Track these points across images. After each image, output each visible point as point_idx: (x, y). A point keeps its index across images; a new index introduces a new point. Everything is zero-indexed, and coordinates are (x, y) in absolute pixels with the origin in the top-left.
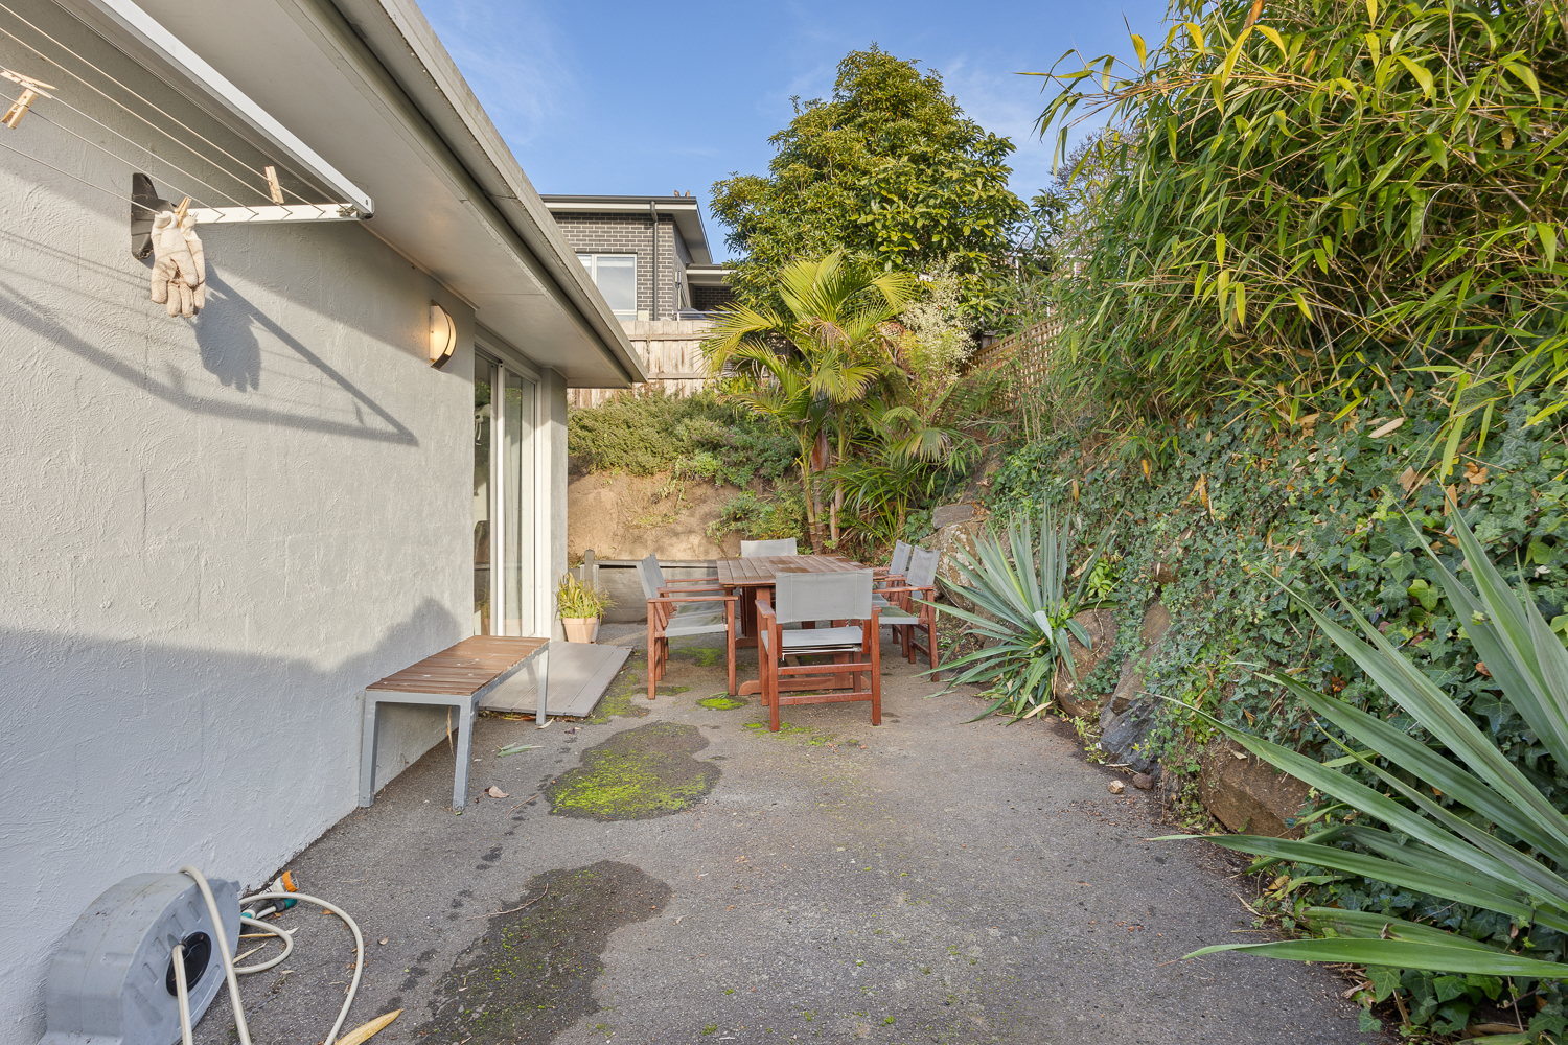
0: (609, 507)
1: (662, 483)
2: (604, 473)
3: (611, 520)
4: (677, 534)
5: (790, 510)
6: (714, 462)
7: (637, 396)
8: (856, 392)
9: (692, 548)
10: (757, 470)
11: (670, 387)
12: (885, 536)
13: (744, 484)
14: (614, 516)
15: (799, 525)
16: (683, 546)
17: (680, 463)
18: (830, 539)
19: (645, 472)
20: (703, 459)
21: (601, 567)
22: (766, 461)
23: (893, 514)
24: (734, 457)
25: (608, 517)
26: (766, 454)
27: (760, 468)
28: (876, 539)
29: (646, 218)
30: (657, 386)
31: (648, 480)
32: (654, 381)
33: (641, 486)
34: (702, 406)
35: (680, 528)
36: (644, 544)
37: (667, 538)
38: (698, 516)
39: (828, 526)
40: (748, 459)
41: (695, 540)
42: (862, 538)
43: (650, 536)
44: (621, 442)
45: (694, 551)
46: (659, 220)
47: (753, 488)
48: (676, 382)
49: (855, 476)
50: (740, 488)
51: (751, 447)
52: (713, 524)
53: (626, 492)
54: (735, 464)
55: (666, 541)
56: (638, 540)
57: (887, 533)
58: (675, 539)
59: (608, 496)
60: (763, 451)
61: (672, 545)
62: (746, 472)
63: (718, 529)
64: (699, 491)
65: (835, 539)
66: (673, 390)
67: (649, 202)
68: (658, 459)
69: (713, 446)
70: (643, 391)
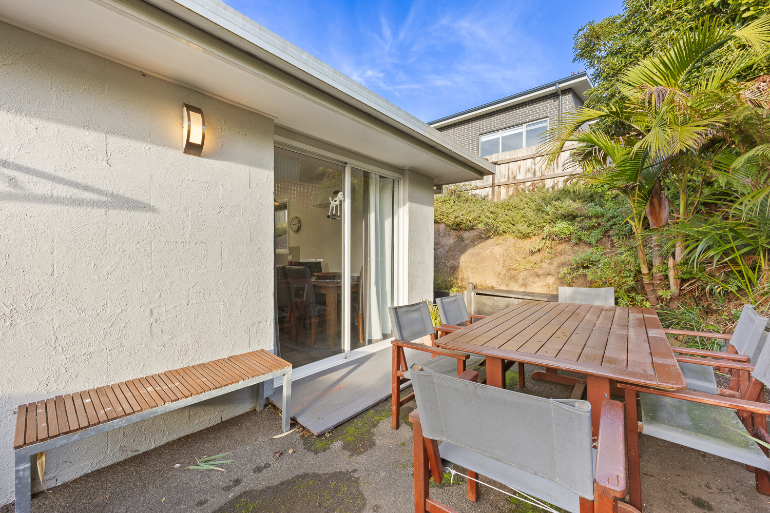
0: (498, 257)
1: (535, 243)
2: (500, 238)
3: (498, 265)
4: (538, 276)
5: (626, 262)
6: (571, 228)
7: (527, 192)
8: (691, 143)
9: (548, 285)
10: (606, 232)
11: (549, 183)
12: (740, 289)
13: (594, 242)
14: (501, 262)
15: (633, 274)
16: (541, 284)
17: (547, 228)
18: (669, 288)
19: (526, 236)
20: (563, 226)
21: (477, 294)
22: (615, 224)
23: (753, 269)
24: (586, 223)
25: (497, 263)
26: (614, 220)
27: (609, 230)
28: (727, 293)
29: (554, 95)
30: (540, 184)
31: (527, 241)
32: (538, 181)
33: (522, 245)
34: (569, 192)
35: (541, 272)
36: (516, 281)
37: (532, 278)
38: (555, 264)
39: (666, 277)
40: (599, 224)
41: (550, 280)
42: (707, 290)
43: (522, 275)
44: (510, 219)
45: (549, 287)
46: (562, 94)
47: (602, 245)
48: (553, 180)
49: (698, 232)
50: (590, 244)
51: (603, 216)
52: (565, 270)
53: (512, 249)
54: (589, 229)
55: (531, 279)
56: (513, 278)
57: (744, 287)
58: (537, 279)
59: (498, 251)
60: (612, 218)
61: (534, 283)
62: (596, 234)
63: (569, 274)
64: (561, 247)
65: (674, 289)
66: (551, 186)
67: (554, 85)
68: (533, 227)
69: (571, 217)
70: (531, 188)
